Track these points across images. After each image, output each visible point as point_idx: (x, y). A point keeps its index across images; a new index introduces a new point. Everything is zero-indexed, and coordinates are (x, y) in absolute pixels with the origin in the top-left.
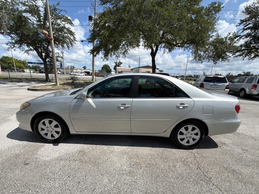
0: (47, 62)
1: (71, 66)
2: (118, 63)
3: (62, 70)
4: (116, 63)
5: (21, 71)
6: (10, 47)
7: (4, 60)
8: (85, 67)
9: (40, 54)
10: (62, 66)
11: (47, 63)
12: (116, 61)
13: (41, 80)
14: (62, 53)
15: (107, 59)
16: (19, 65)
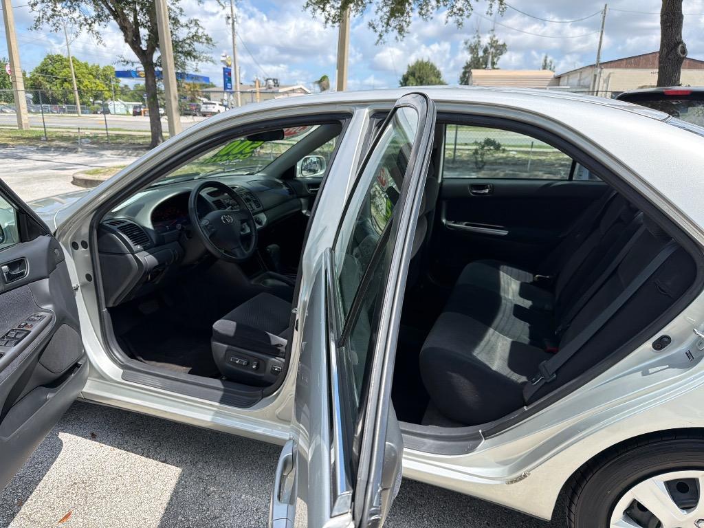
0: (156, 65)
1: (267, 80)
2: (486, 51)
3: (231, 97)
4: (473, 49)
5: (98, 109)
6: (41, 14)
7: (50, 68)
8: (324, 78)
9: (130, 34)
10: (231, 83)
11: (156, 69)
12: (473, 41)
13: (139, 144)
14: (230, 21)
15: (401, 30)
16: (93, 85)
